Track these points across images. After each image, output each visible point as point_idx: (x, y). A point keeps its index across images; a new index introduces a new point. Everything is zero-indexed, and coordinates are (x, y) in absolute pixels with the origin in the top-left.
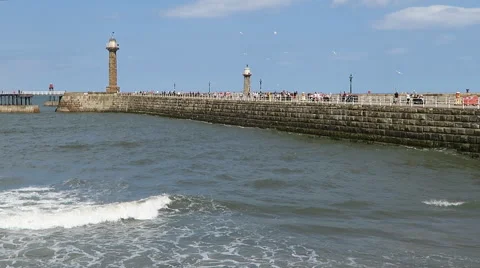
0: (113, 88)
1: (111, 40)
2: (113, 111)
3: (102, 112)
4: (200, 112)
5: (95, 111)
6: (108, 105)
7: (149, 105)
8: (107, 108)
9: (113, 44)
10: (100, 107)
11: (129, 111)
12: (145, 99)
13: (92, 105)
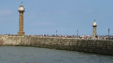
0: (21, 33)
1: (21, 6)
2: (22, 45)
3: (15, 46)
4: (74, 46)
5: (12, 45)
6: (18, 42)
7: (42, 42)
8: (18, 44)
9: (22, 9)
10: (14, 43)
11: (31, 46)
12: (40, 39)
13: (10, 42)
